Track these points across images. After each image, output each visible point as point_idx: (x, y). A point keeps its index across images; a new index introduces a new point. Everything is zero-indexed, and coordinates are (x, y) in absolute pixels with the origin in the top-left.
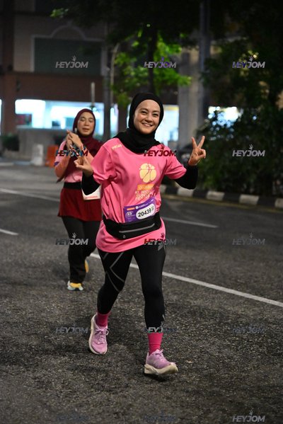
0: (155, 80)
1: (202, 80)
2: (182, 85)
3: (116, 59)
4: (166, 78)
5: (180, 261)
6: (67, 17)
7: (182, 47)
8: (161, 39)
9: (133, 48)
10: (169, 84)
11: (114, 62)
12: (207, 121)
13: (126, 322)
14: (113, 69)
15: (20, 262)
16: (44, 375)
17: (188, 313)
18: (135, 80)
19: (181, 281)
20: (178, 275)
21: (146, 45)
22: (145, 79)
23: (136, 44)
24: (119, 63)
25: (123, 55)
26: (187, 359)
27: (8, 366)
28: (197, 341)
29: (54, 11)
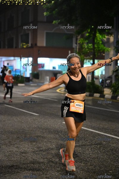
0: (95, 50)
1: (115, 50)
2: (106, 52)
3: (79, 41)
4: (100, 49)
5: (106, 127)
6: (60, 23)
7: (107, 36)
8: (98, 32)
9: (86, 36)
10: (101, 51)
11: (78, 42)
12: (117, 67)
13: (84, 153)
14: (78, 45)
15: (40, 127)
16: (50, 176)
17: (110, 150)
18: (87, 49)
19: (107, 136)
20: (105, 133)
21: (92, 35)
22: (91, 49)
23: (88, 34)
24: (80, 42)
25: (82, 39)
26: (110, 170)
27: (35, 172)
28: (114, 162)
29: (54, 21)
